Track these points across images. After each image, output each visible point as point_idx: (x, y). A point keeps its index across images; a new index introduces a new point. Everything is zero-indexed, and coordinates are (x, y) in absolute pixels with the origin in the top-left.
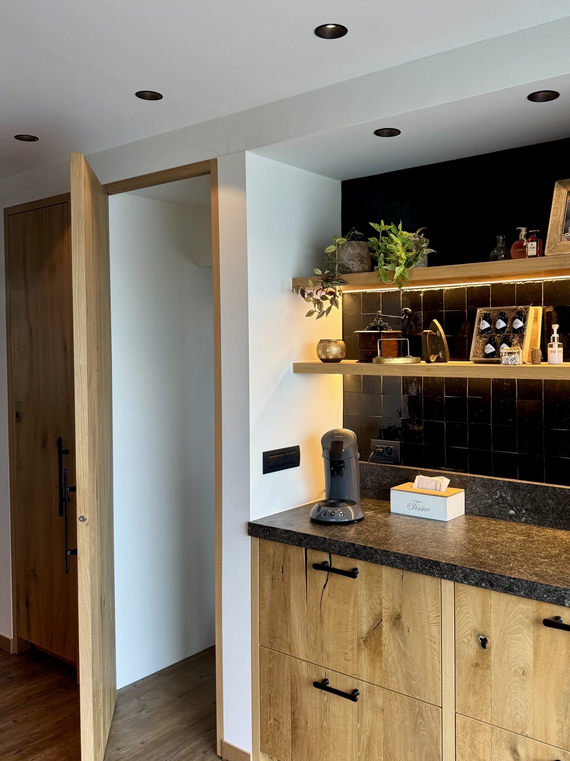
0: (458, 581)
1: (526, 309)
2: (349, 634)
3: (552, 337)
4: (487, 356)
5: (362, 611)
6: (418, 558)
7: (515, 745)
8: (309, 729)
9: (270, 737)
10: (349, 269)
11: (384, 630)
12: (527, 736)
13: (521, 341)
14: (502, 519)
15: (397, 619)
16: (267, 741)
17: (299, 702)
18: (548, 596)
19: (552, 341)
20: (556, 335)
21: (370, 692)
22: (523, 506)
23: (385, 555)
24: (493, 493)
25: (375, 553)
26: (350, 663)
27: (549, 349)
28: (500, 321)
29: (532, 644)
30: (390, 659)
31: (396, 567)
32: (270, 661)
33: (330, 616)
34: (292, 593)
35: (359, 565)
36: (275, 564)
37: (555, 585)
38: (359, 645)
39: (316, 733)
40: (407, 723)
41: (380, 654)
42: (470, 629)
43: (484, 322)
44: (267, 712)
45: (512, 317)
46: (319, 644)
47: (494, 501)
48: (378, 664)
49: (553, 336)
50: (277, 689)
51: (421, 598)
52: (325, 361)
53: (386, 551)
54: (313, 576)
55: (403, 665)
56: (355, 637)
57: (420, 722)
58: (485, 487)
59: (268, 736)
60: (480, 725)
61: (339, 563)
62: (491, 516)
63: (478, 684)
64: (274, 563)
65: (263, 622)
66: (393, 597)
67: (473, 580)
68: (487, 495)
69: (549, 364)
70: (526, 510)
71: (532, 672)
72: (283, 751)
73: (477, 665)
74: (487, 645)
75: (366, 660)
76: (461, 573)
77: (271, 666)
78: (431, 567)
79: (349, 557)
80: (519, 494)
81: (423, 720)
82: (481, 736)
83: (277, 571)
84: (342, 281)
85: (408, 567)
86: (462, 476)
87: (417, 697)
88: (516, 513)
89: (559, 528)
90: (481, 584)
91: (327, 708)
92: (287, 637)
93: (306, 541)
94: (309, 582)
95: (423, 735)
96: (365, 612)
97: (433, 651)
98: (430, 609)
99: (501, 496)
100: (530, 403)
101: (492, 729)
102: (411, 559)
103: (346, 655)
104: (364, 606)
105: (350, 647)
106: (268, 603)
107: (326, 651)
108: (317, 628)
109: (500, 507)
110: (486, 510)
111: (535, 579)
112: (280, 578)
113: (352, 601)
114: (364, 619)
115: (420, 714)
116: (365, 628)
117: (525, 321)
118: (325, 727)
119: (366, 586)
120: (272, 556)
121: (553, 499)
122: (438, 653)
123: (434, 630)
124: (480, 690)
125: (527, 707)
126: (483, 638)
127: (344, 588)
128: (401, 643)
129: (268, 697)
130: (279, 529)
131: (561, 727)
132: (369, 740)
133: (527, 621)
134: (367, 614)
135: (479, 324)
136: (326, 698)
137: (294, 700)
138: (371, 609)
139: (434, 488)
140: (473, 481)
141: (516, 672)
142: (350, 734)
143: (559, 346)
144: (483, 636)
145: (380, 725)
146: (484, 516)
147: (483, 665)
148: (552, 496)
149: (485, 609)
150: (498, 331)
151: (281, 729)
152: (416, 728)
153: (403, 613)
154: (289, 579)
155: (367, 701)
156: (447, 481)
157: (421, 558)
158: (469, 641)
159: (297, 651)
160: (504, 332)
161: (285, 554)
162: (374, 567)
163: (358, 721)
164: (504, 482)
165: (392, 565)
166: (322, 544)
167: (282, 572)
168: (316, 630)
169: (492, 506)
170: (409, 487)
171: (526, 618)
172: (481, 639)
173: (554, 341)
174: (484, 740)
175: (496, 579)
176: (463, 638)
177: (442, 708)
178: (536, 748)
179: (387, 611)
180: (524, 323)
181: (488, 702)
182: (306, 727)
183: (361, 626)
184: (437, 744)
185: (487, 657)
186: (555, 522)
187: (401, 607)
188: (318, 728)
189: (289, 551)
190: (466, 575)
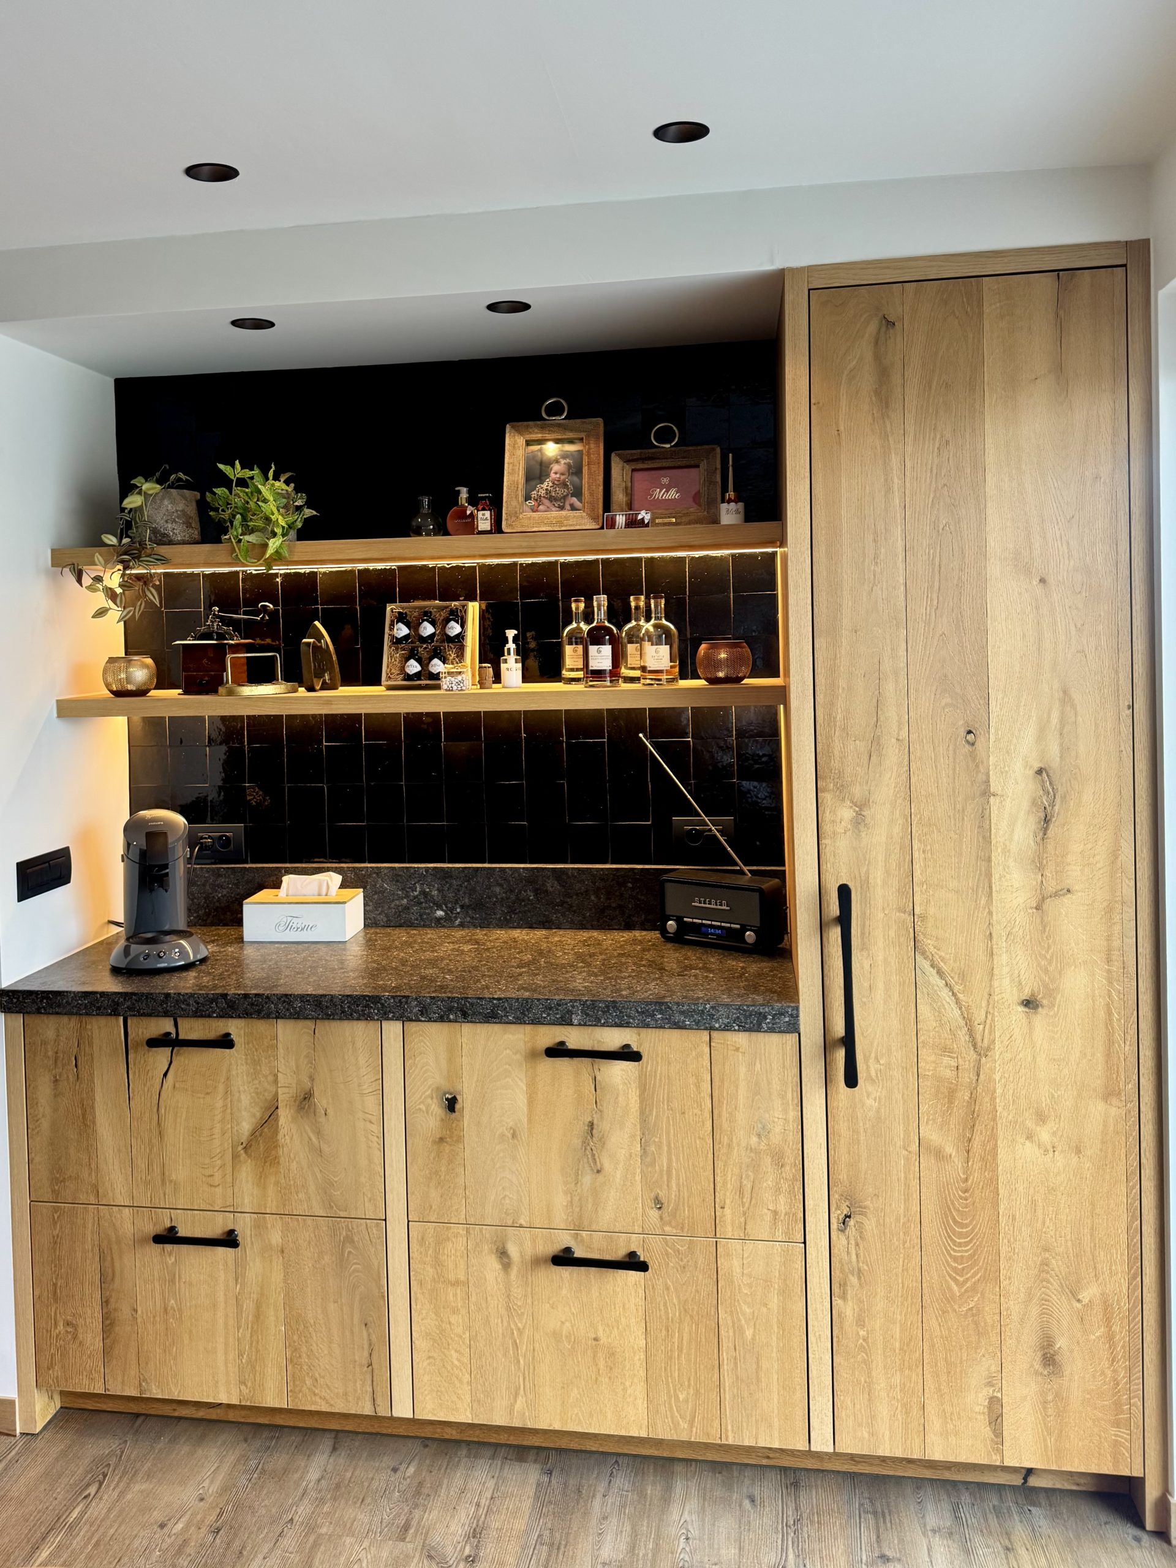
0: (411, 1020)
1: (463, 606)
2: (217, 1142)
3: (506, 648)
4: (409, 677)
5: (239, 1100)
6: (343, 996)
7: (503, 1244)
8: (139, 1320)
9: (57, 1358)
10: (168, 536)
11: (282, 1121)
12: (521, 1226)
13: (461, 655)
14: (424, 926)
15: (305, 1101)
16: (50, 1367)
17: (117, 1281)
18: (549, 1015)
19: (506, 653)
20: (511, 645)
21: (259, 1227)
22: (456, 902)
23: (284, 1002)
24: (410, 888)
25: (266, 1003)
26: (219, 1190)
27: (503, 666)
28: (426, 624)
29: (525, 1088)
30: (294, 1166)
31: (306, 1018)
32: (55, 1223)
33: (178, 1120)
34: (97, 1098)
35: (235, 1027)
36: (61, 1055)
37: (557, 997)
38: (235, 1156)
39: (154, 1323)
40: (327, 1259)
41: (275, 1161)
42: (429, 1087)
43: (400, 625)
44: (49, 1315)
45: (442, 618)
46: (157, 1170)
47: (412, 900)
48: (272, 1179)
49: (507, 646)
50: (71, 1268)
51: (346, 1057)
52: (118, 694)
53: (286, 995)
54: (142, 1062)
55: (316, 1170)
56: (227, 1145)
57: (350, 1252)
58: (397, 881)
59: (52, 1356)
60: (448, 1229)
61: (192, 1029)
62: (409, 925)
63: (443, 1169)
64: (57, 1053)
65: (37, 1159)
66: (297, 1067)
67: (435, 1013)
68: (400, 893)
69: (503, 687)
70: (462, 907)
71: (526, 1130)
72: (85, 1373)
73: (441, 1140)
74: (457, 1107)
75: (250, 1179)
76: (417, 1006)
77: (56, 1233)
78: (367, 1006)
79: (217, 1017)
80: (451, 885)
81: (356, 1248)
82: (451, 1245)
83: (63, 1066)
84: (159, 557)
85: (328, 1015)
86: (357, 868)
87: (343, 1214)
88: (446, 914)
89: (510, 928)
90: (448, 1015)
91: (174, 1275)
92: (90, 1174)
93: (129, 1003)
94: (134, 1073)
95: (355, 1271)
96: (245, 1100)
97: (370, 1137)
98: (363, 1071)
99: (423, 892)
100: (462, 747)
101: (468, 1230)
102: (331, 1000)
103: (211, 1178)
104: (245, 1091)
105: (219, 1162)
106: (45, 1124)
107: (171, 1181)
108: (153, 1147)
109: (421, 908)
110: (400, 915)
111: (527, 994)
112: (70, 1077)
113: (221, 1088)
114: (244, 1113)
115: (349, 1239)
116: (246, 1127)
117: (463, 625)
118: (172, 1308)
119: (246, 1059)
120: (52, 1043)
121: (501, 885)
122: (378, 1137)
123: (371, 1103)
124: (447, 1177)
125: (520, 1183)
126: (450, 1097)
127: (204, 1069)
128: (312, 1135)
129: (51, 1288)
130: (70, 992)
131: (569, 1199)
132: (258, 1305)
133: (518, 1056)
134: (251, 1103)
135: (391, 629)
136: (173, 1260)
137: (106, 1279)
138: (257, 1093)
139: (316, 893)
140: (377, 874)
141: (503, 1135)
142: (222, 1305)
143: (516, 661)
144: (451, 1094)
145: (277, 1277)
146: (396, 927)
147: (451, 1137)
148: (500, 881)
149: (453, 1052)
150: (423, 640)
151: (80, 1336)
152: (342, 1261)
153: (315, 1088)
154: (92, 1075)
155: (252, 1243)
156: (337, 879)
157: (348, 996)
158: (428, 1107)
159: (110, 1194)
160: (433, 641)
161: (81, 1033)
162: (261, 1027)
163: (237, 1280)
164: (427, 869)
165: (297, 1016)
166: (161, 1005)
167: (76, 1066)
168: (151, 1150)
169: (408, 908)
170: (271, 896)
171: (516, 1053)
172: (447, 1099)
173: (509, 654)
174: (456, 1250)
175: (472, 1004)
176: (419, 1104)
177: (385, 1220)
178: (534, 1241)
179: (286, 1090)
180: (462, 626)
181: (461, 1191)
182: (134, 1318)
183: (238, 1124)
184: (379, 1278)
185: (457, 1125)
186: (505, 919)
187: (312, 1079)
188: (158, 1314)
189: (89, 1027)
190: (424, 1007)
